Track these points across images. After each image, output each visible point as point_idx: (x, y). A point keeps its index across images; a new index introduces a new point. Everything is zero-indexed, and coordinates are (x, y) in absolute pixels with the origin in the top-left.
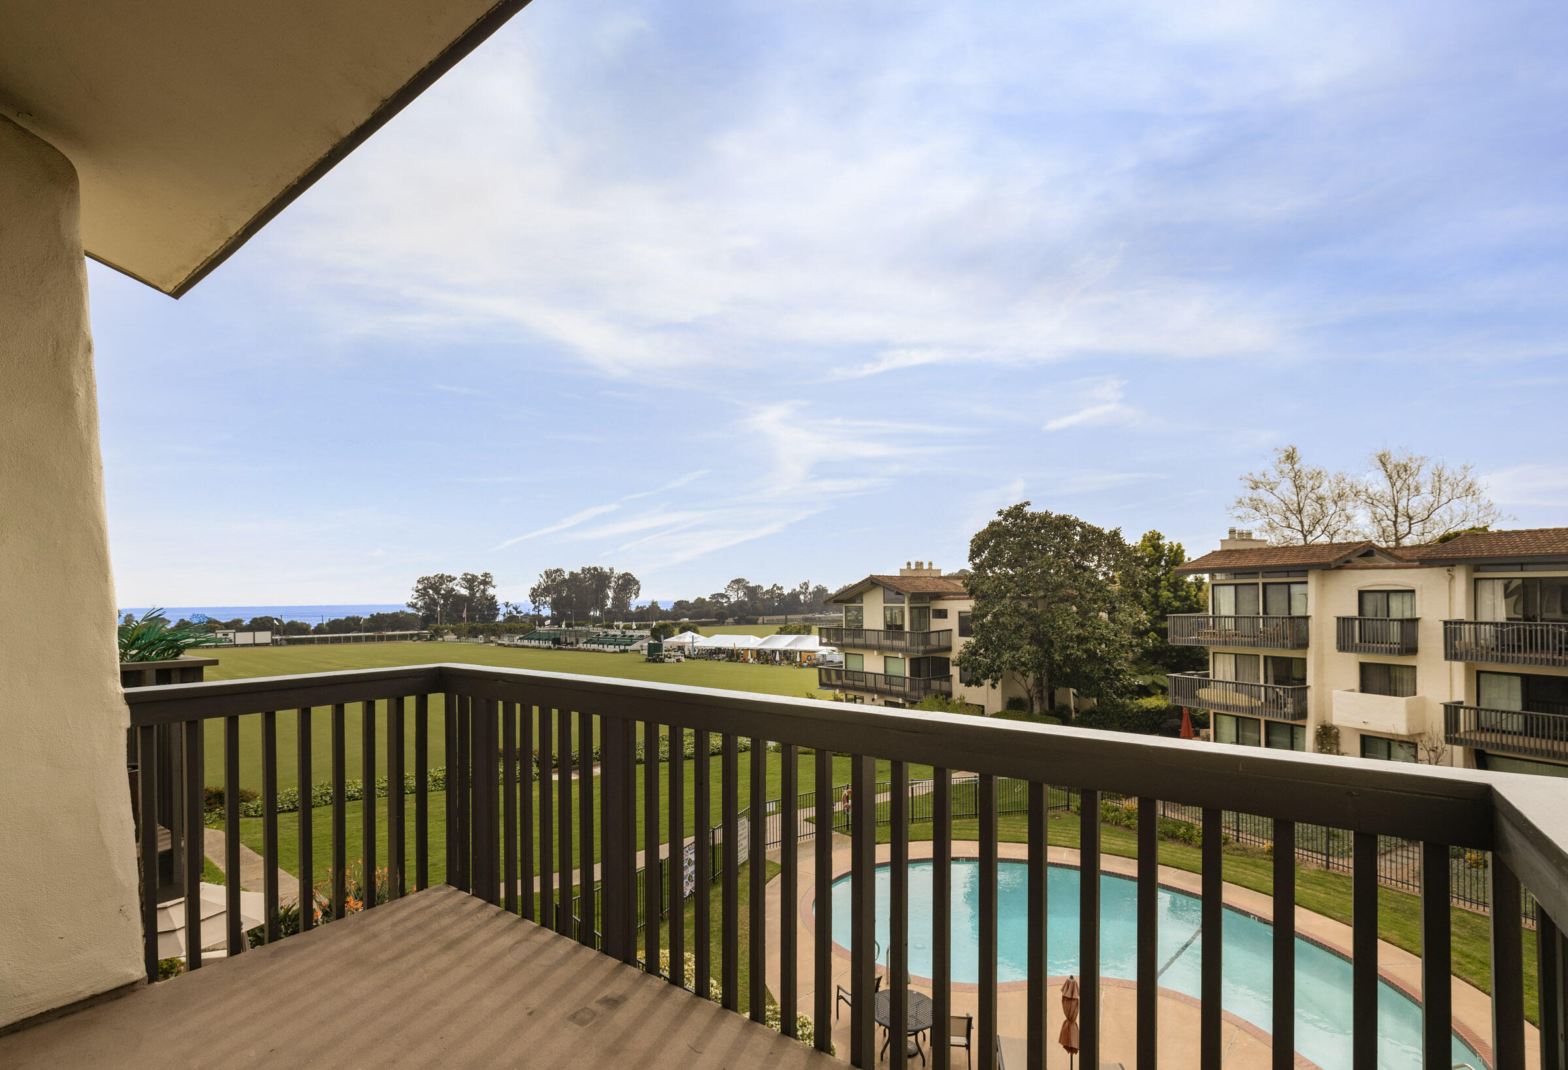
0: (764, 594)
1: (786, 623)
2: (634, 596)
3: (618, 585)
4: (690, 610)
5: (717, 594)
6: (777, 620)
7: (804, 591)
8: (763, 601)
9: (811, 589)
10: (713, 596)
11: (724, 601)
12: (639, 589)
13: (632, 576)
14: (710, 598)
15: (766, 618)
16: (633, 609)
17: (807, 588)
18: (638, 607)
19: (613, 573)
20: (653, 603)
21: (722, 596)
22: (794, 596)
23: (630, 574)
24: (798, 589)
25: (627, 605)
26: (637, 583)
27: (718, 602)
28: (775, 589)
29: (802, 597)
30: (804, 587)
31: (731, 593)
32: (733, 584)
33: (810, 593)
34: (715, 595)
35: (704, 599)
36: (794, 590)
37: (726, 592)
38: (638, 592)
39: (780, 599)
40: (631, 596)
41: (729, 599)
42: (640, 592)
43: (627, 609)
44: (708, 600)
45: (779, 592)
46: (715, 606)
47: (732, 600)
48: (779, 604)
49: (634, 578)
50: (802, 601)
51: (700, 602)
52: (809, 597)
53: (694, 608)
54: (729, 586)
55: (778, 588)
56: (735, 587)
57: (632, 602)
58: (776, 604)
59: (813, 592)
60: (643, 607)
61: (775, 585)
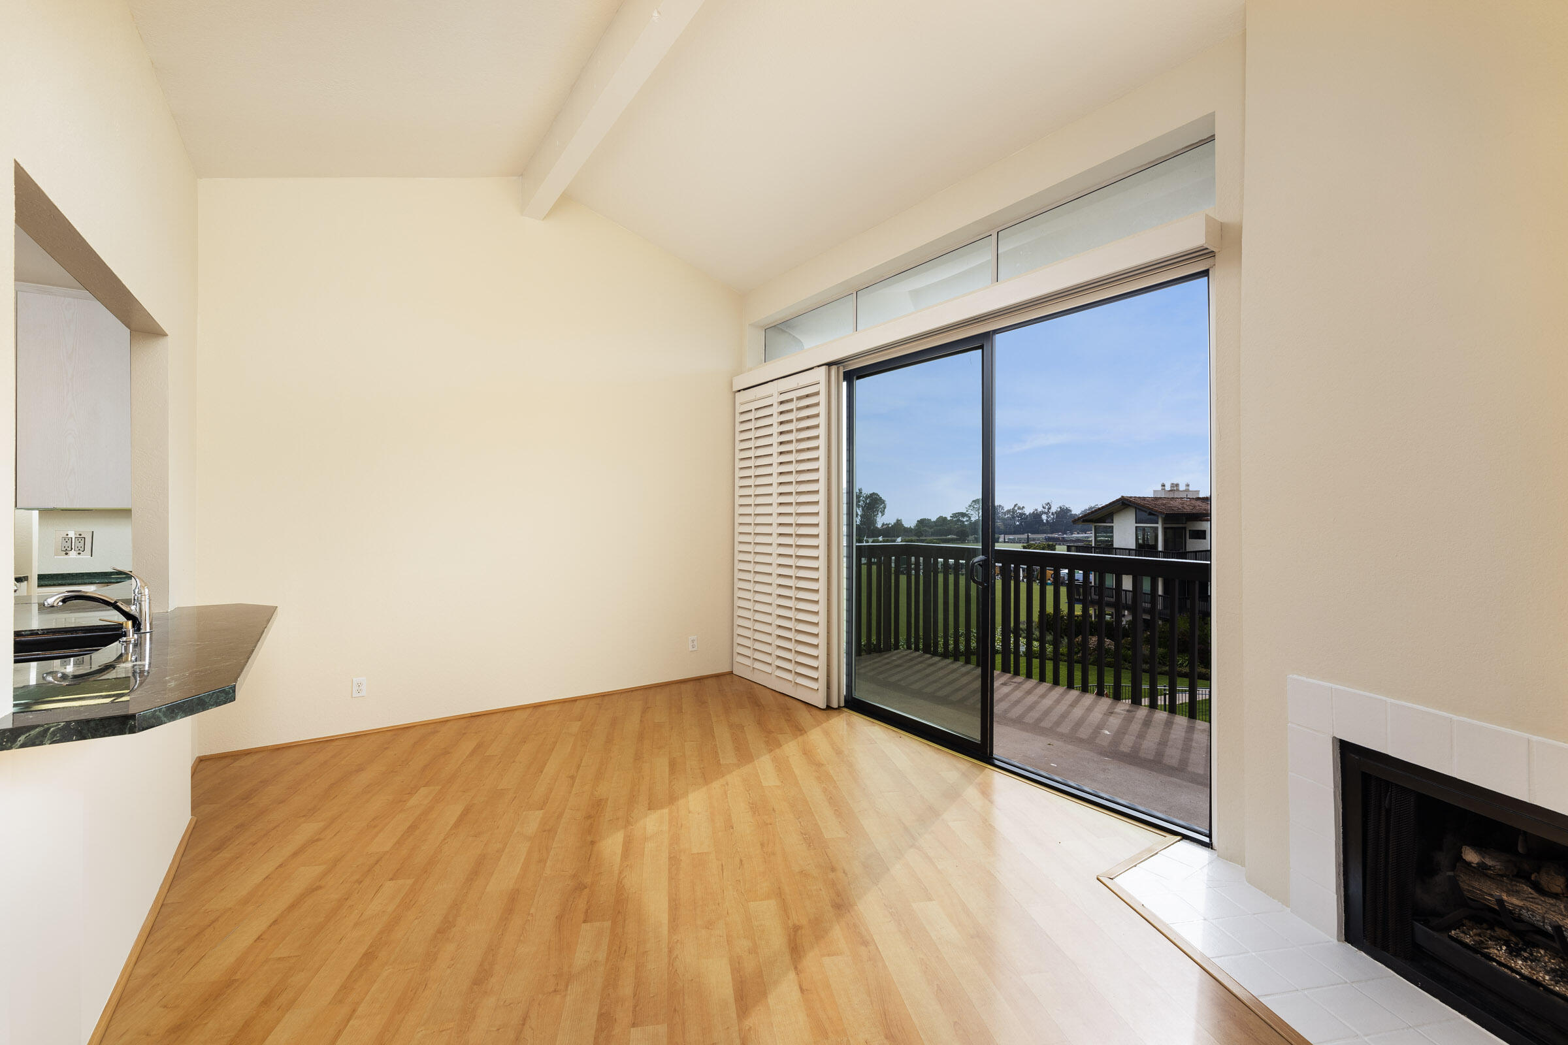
0: (1005, 514)
1: (1028, 542)
2: (880, 514)
3: (866, 503)
4: (932, 528)
5: (958, 513)
6: (1018, 539)
7: (1046, 511)
8: (1003, 520)
9: (1053, 510)
10: (955, 515)
11: (964, 520)
12: (885, 508)
13: (879, 496)
14: (951, 517)
15: (1007, 537)
16: (879, 525)
17: (1049, 508)
18: (883, 525)
19: (861, 493)
20: (898, 520)
21: (963, 515)
22: (1036, 516)
23: (877, 494)
24: (1040, 509)
25: (874, 522)
26: (883, 502)
27: (959, 520)
28: (1016, 508)
29: (1044, 517)
30: (1047, 507)
31: (972, 512)
32: (974, 503)
33: (1052, 513)
34: (956, 513)
35: (946, 518)
36: (1036, 510)
37: (967, 511)
38: (884, 511)
39: (1022, 519)
40: (878, 514)
41: (970, 517)
42: (886, 510)
43: (874, 526)
44: (949, 518)
45: (1020, 511)
46: (956, 524)
47: (973, 519)
48: (1021, 524)
49: (881, 498)
50: (1045, 521)
51: (942, 520)
52: (1052, 517)
53: (936, 525)
54: (970, 506)
55: (1019, 508)
56: (976, 506)
57: (878, 519)
58: (1018, 523)
59: (1055, 512)
60: (888, 525)
61: (1015, 506)
